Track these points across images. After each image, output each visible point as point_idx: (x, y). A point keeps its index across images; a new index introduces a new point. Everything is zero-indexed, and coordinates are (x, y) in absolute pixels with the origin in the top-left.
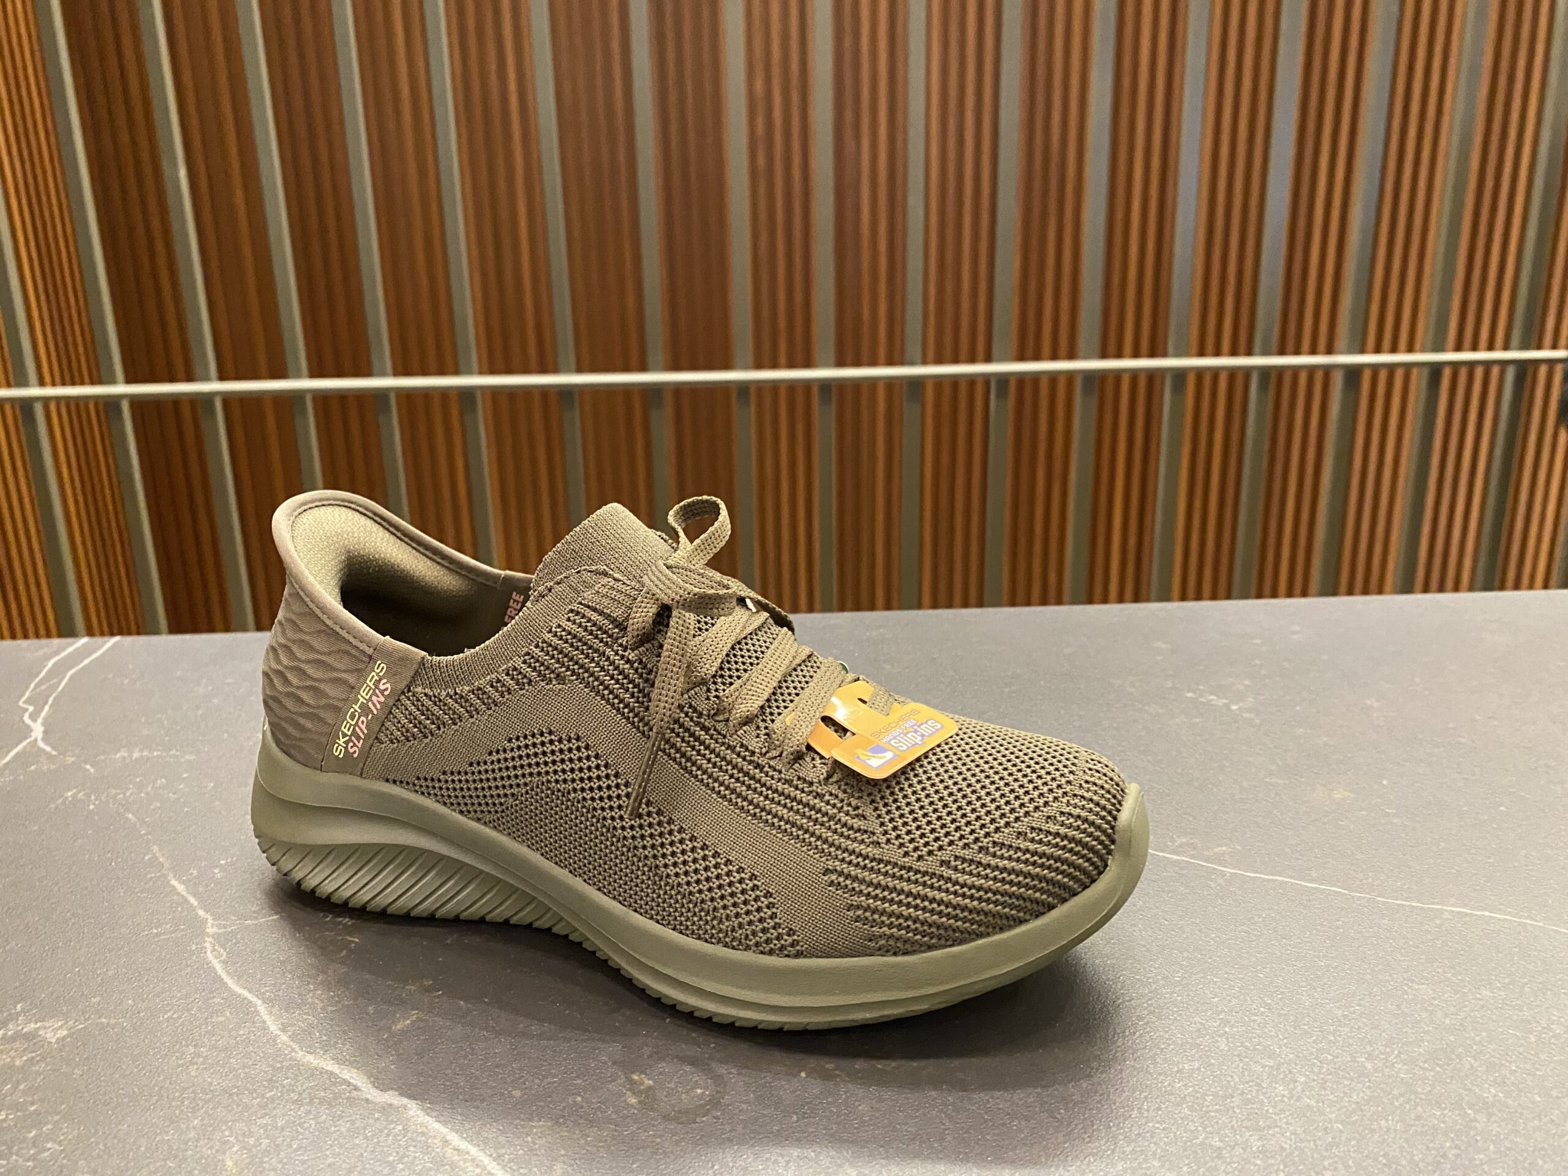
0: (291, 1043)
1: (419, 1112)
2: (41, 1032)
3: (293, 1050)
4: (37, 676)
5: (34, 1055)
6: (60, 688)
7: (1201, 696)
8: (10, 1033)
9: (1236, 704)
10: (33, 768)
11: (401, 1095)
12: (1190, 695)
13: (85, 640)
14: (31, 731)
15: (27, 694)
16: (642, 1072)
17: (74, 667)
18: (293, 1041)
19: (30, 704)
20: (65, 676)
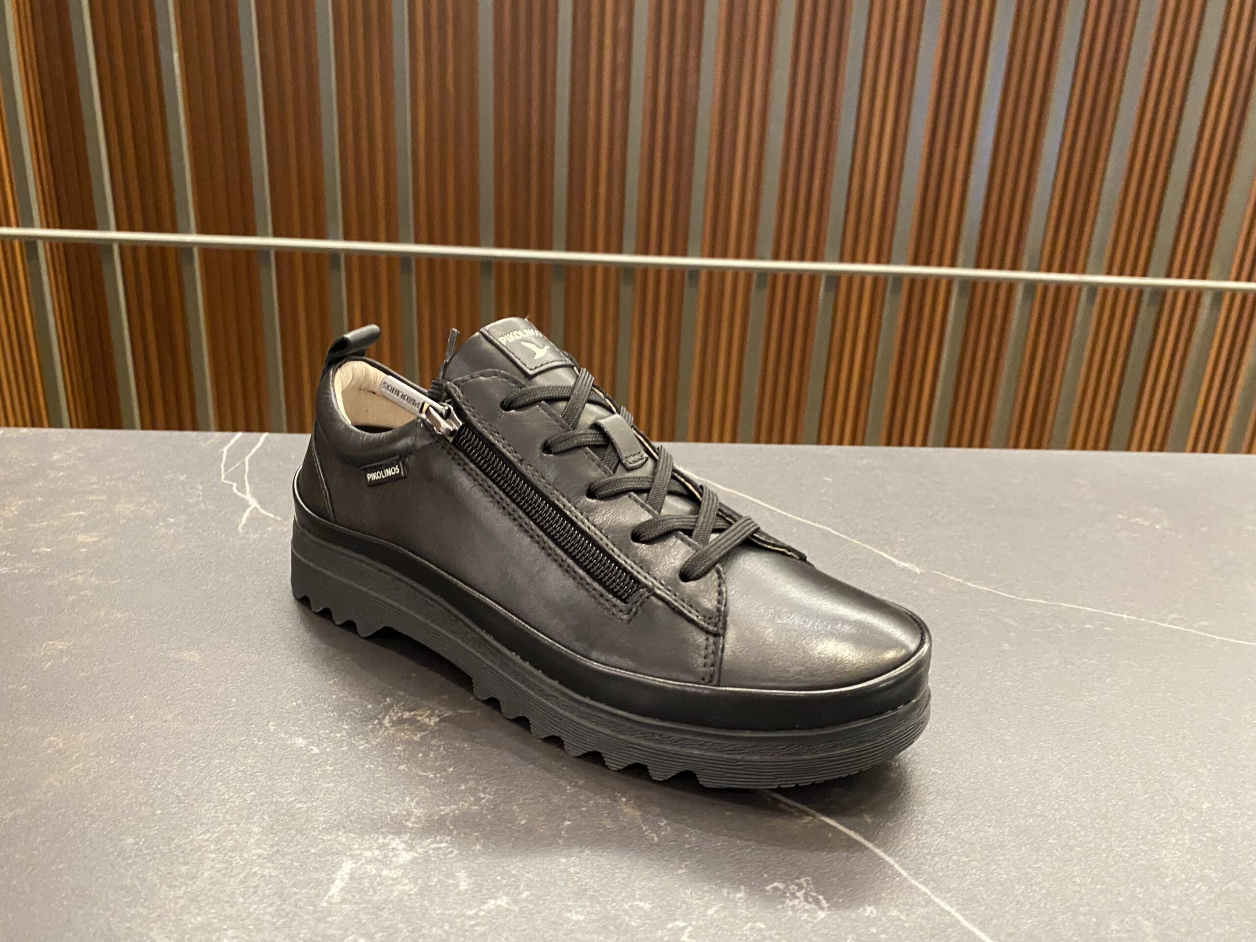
2: (419, 718)
4: (221, 460)
5: (423, 733)
6: (247, 470)
7: (1129, 518)
9: (1157, 524)
10: (269, 529)
13: (239, 435)
14: (247, 502)
15: (223, 472)
17: (246, 455)
19: (233, 481)
20: (244, 463)
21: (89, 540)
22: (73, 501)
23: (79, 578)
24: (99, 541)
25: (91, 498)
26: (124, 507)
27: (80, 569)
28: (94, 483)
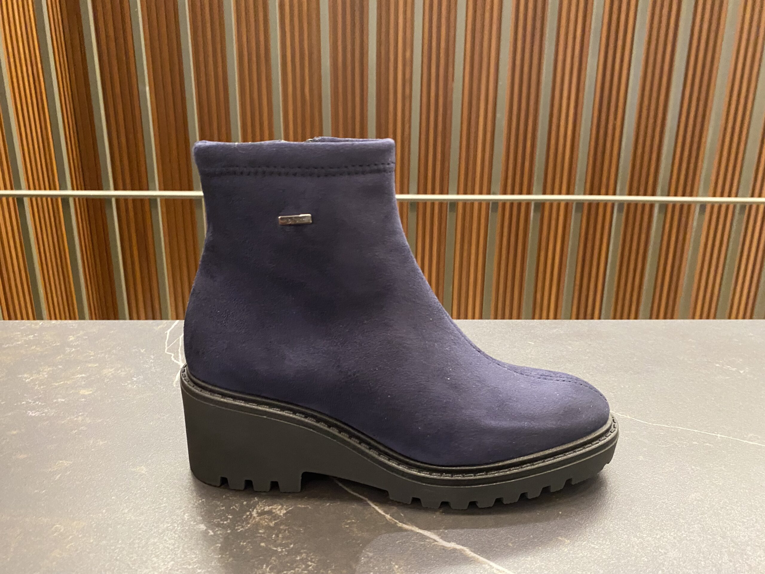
0: (393, 519)
1: (470, 552)
2: (274, 511)
3: (396, 523)
4: (166, 339)
5: (276, 521)
7: (723, 366)
8: (259, 511)
9: (741, 370)
11: (458, 544)
12: (717, 365)
13: (176, 321)
15: (166, 346)
16: (561, 536)
18: (393, 518)
19: (171, 352)
20: (179, 339)
21: (87, 393)
22: (79, 368)
23: (80, 418)
24: (93, 393)
25: (90, 366)
26: (108, 371)
27: (80, 412)
28: (92, 356)
